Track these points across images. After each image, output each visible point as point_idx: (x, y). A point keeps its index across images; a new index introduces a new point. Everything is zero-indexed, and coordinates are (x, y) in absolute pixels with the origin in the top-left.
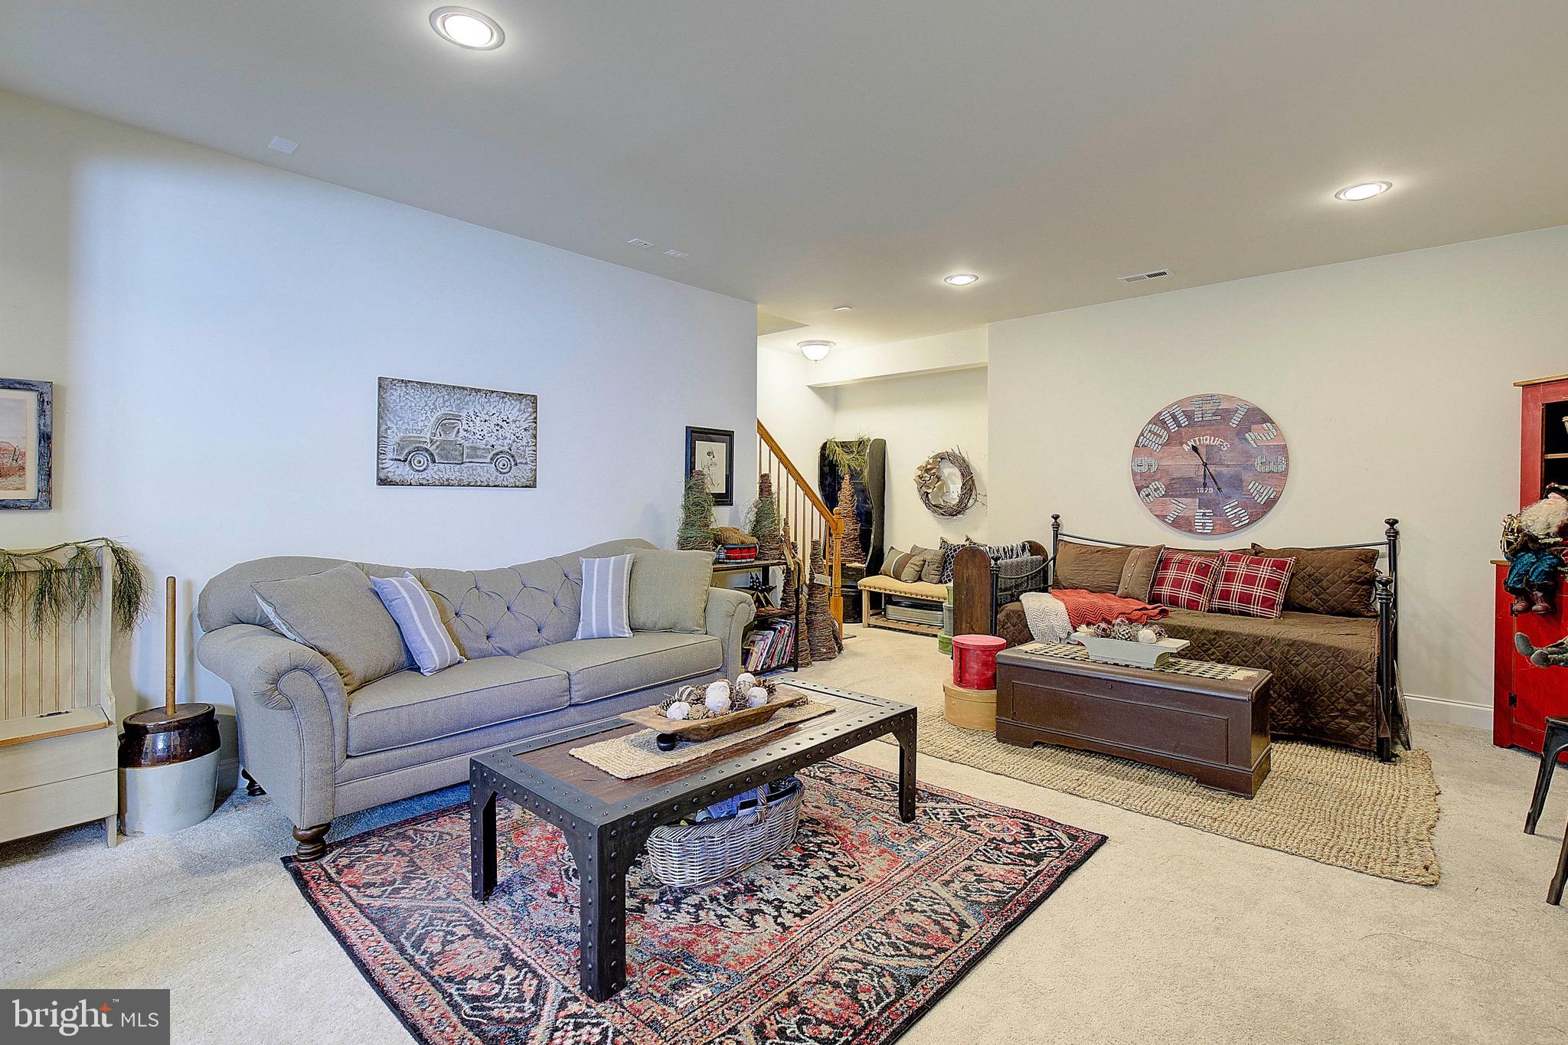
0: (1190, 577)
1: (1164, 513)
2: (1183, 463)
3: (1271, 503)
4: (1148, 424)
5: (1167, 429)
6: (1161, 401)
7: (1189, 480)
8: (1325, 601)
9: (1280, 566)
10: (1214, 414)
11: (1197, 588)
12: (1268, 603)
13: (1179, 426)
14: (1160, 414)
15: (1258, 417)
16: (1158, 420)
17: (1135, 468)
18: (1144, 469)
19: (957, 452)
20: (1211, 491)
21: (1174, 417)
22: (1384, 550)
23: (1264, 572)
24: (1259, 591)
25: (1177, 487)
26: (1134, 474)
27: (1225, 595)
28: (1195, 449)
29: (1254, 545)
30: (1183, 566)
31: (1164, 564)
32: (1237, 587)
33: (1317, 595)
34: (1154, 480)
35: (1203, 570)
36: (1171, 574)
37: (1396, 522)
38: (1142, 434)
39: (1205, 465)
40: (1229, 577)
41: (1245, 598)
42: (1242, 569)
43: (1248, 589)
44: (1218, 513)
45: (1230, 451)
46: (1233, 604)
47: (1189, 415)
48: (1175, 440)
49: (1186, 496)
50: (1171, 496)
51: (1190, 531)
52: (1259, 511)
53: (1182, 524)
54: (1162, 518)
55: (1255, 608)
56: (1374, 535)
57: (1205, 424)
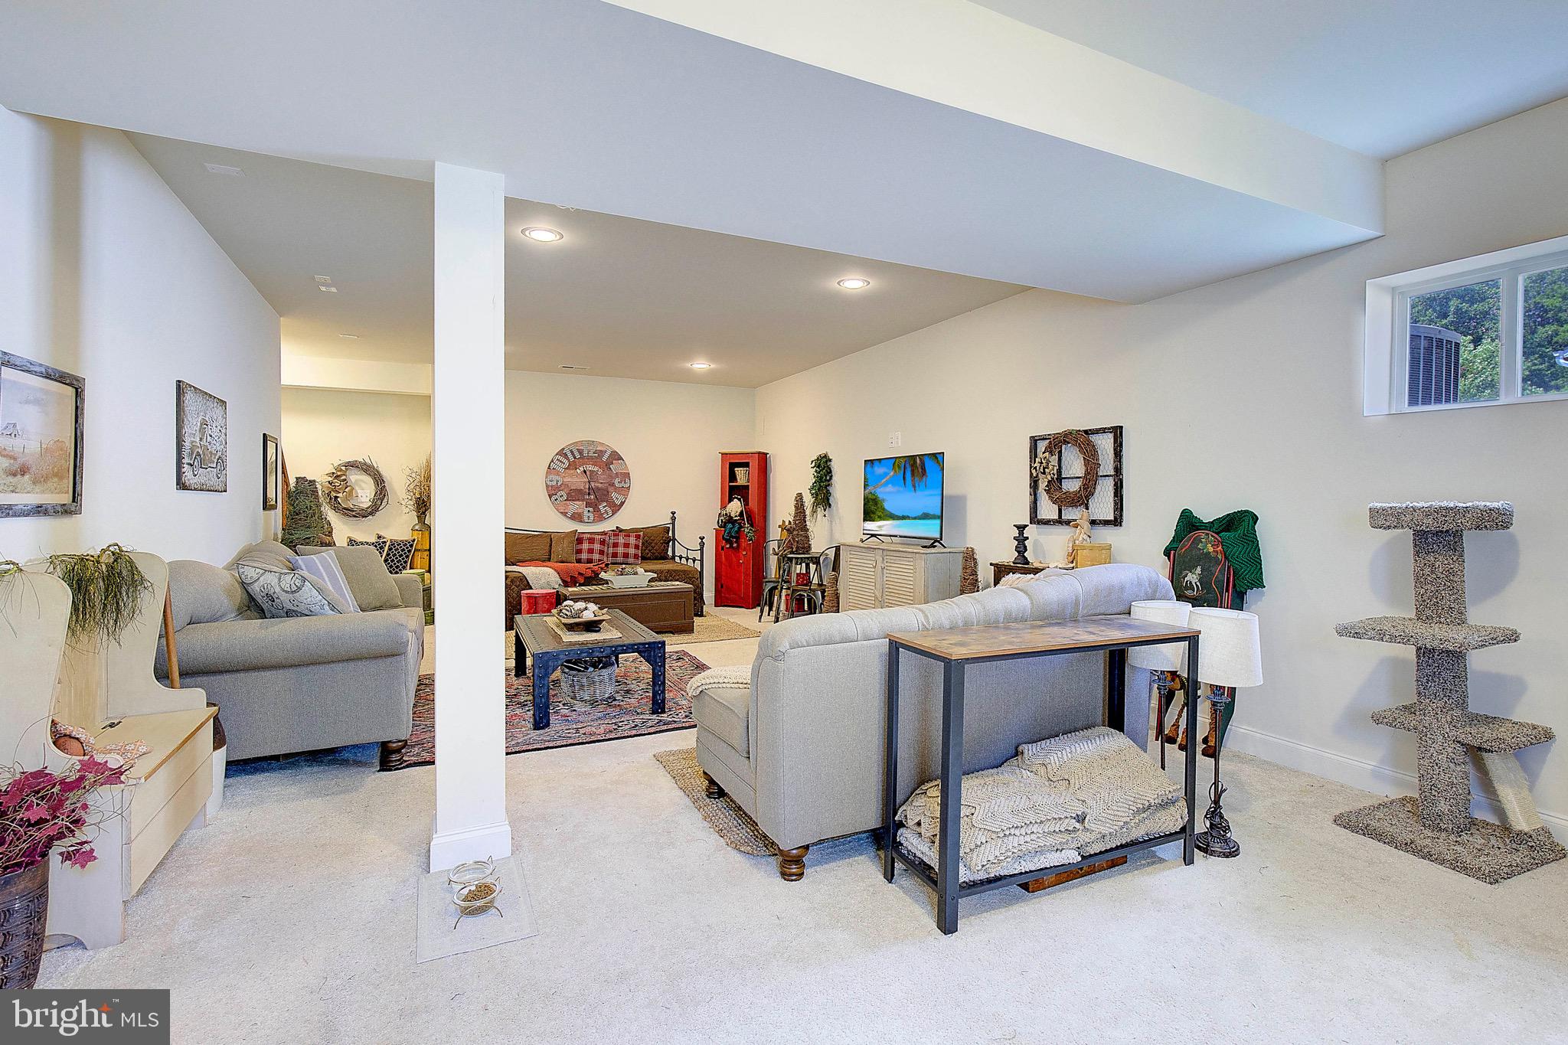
0: (597, 547)
1: (566, 511)
2: (577, 480)
3: (622, 503)
4: (557, 454)
5: (568, 459)
6: (564, 441)
7: (580, 491)
8: (653, 553)
9: (638, 537)
10: (594, 453)
11: (601, 552)
12: (636, 556)
13: (575, 458)
14: (563, 449)
15: (616, 456)
16: (561, 453)
17: (548, 483)
18: (554, 483)
19: (368, 461)
20: (592, 497)
21: (572, 452)
22: (671, 526)
23: (632, 540)
24: (632, 551)
25: (574, 495)
26: (547, 486)
27: (615, 555)
28: (585, 472)
29: (617, 527)
30: (591, 541)
31: (580, 541)
32: (621, 550)
33: (650, 551)
34: (560, 491)
35: (603, 543)
36: (585, 546)
37: (675, 513)
38: (552, 461)
39: (589, 482)
40: (615, 545)
41: (626, 555)
42: (621, 540)
43: (626, 550)
44: (596, 510)
45: (602, 474)
46: (620, 559)
47: (580, 452)
48: (572, 466)
49: (578, 500)
50: (570, 500)
51: (581, 522)
52: (616, 508)
53: (577, 517)
54: (564, 514)
55: (631, 560)
56: (666, 520)
57: (589, 458)
